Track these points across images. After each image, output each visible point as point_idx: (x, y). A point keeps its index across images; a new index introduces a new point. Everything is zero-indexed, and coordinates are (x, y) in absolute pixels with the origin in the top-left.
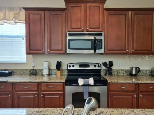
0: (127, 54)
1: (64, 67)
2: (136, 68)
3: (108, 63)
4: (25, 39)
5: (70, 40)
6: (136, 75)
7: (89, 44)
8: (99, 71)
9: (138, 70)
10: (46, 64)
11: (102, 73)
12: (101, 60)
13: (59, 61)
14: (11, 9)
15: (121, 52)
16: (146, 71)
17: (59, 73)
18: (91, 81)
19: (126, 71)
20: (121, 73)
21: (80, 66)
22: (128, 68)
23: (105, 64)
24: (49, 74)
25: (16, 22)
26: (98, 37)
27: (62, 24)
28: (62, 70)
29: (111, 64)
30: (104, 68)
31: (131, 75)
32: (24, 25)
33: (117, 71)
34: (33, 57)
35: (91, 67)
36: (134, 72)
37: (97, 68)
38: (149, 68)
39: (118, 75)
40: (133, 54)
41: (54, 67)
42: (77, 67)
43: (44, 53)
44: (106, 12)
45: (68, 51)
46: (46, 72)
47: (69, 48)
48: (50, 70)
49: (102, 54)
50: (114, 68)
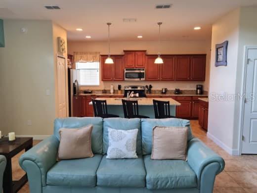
0: (159, 80)
1: (122, 88)
2: (165, 89)
3: (149, 86)
4: (99, 71)
5: (126, 73)
6: (165, 93)
7: (137, 76)
8: (144, 91)
9: (166, 90)
10: (112, 86)
11: (146, 92)
12: (144, 84)
13: (120, 84)
14: (91, 53)
15: (155, 79)
16: (172, 90)
17: (119, 92)
18: (137, 95)
19: (160, 91)
20: (157, 92)
21: (132, 88)
22: (161, 89)
23: (147, 86)
24: (114, 93)
25: (93, 62)
26: (142, 71)
27: (122, 63)
28: (122, 91)
29: (151, 87)
30: (146, 89)
31: (162, 93)
32: (99, 63)
33: (155, 91)
34: (104, 84)
35: (139, 89)
36: (164, 91)
37: (142, 89)
38: (174, 89)
39: (155, 93)
40: (162, 80)
41: (117, 88)
42: (130, 89)
43: (111, 81)
44: (147, 57)
45: (126, 79)
46: (112, 91)
47: (126, 78)
48: (114, 91)
49: (143, 81)
50: (152, 89)
